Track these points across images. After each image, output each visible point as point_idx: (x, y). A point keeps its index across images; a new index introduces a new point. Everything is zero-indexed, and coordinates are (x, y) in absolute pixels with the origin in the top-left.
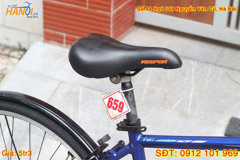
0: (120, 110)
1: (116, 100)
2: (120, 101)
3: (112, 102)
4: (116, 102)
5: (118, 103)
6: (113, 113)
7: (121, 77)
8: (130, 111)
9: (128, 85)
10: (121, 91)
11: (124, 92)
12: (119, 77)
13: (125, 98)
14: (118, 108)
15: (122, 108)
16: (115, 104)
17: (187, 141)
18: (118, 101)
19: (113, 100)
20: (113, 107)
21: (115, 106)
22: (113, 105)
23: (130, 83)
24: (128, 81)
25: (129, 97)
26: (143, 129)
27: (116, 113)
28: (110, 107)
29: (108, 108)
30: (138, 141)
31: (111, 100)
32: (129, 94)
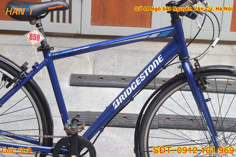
0: (38, 39)
1: (34, 35)
2: (37, 34)
3: (32, 36)
4: (35, 36)
5: (36, 36)
6: (34, 42)
7: (36, 20)
8: (44, 38)
9: (40, 24)
10: (37, 28)
11: (38, 29)
12: (35, 20)
13: (40, 32)
14: (36, 39)
15: (39, 38)
16: (34, 37)
17: (79, 49)
18: (36, 35)
19: (32, 35)
20: (33, 39)
21: (34, 38)
22: (33, 38)
23: (41, 23)
24: (40, 22)
25: (42, 31)
26: (52, 49)
27: (36, 41)
28: (31, 39)
29: (30, 40)
30: (50, 57)
31: (31, 35)
32: (42, 30)
